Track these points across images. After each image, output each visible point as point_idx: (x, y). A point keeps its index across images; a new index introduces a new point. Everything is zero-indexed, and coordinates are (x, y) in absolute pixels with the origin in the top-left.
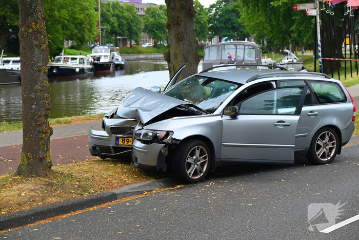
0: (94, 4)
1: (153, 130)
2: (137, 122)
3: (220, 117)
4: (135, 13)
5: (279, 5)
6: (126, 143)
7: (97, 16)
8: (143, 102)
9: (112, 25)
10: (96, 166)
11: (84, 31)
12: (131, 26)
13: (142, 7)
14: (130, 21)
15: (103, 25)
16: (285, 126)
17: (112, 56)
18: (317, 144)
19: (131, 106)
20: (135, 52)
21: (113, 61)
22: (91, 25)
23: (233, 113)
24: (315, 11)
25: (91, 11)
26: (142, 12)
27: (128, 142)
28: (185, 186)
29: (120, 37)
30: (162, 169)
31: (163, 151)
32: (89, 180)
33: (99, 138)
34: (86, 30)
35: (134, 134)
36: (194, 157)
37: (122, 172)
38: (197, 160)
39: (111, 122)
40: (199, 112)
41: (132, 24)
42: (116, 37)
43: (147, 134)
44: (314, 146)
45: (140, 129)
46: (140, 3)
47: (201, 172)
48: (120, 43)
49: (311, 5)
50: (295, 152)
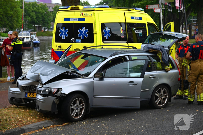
0: (20, 4)
1: (49, 88)
2: (39, 82)
3: (93, 79)
4: (47, 9)
5: (138, 5)
6: (32, 96)
7: (22, 12)
8: (43, 70)
9: (32, 17)
10: (13, 111)
11: (13, 22)
12: (45, 18)
13: (51, 6)
14: (44, 15)
15: (26, 18)
16: (134, 84)
17: (31, 37)
18: (156, 96)
19: (35, 72)
20: (47, 35)
21: (32, 40)
22: (18, 18)
23: (101, 77)
24: (159, 9)
25: (18, 8)
26: (52, 9)
27: (33, 95)
28: (69, 124)
29: (37, 25)
30: (55, 113)
31: (55, 101)
32: (7, 120)
33: (15, 93)
34: (15, 21)
35: (37, 91)
36: (76, 105)
37: (29, 115)
38: (78, 107)
39: (23, 83)
40: (79, 76)
41: (45, 17)
42: (35, 25)
43: (45, 90)
44: (153, 97)
45: (40, 87)
46: (50, 3)
47: (80, 114)
48: (37, 29)
49: (157, 6)
50: (141, 101)
